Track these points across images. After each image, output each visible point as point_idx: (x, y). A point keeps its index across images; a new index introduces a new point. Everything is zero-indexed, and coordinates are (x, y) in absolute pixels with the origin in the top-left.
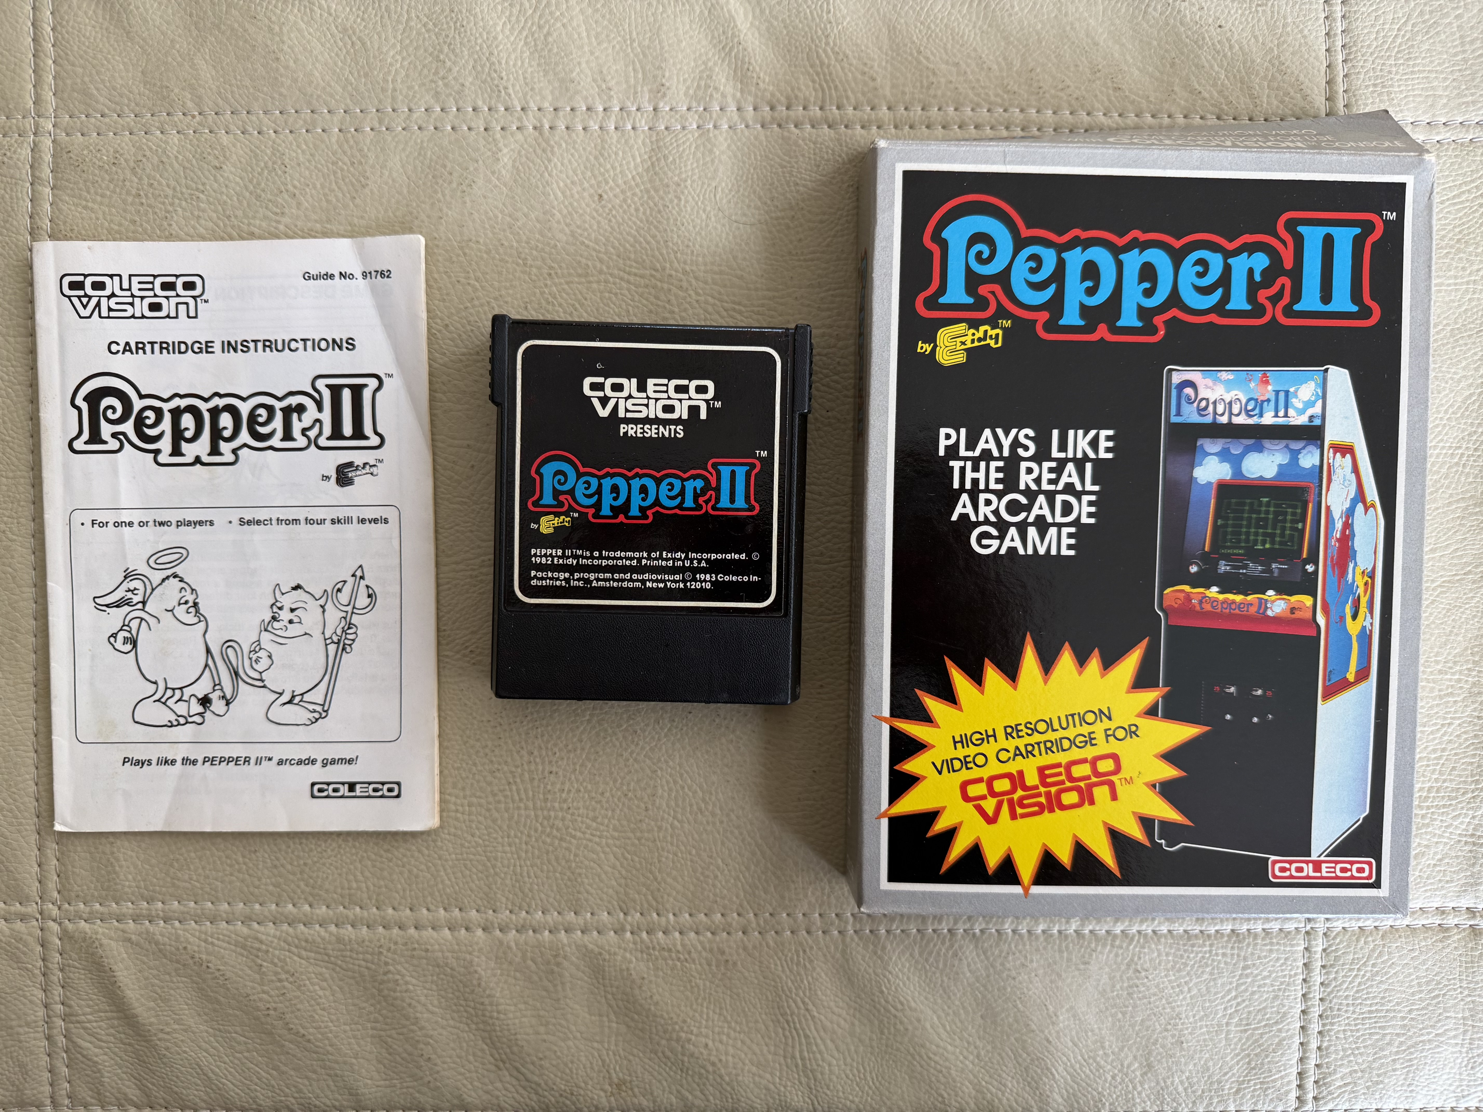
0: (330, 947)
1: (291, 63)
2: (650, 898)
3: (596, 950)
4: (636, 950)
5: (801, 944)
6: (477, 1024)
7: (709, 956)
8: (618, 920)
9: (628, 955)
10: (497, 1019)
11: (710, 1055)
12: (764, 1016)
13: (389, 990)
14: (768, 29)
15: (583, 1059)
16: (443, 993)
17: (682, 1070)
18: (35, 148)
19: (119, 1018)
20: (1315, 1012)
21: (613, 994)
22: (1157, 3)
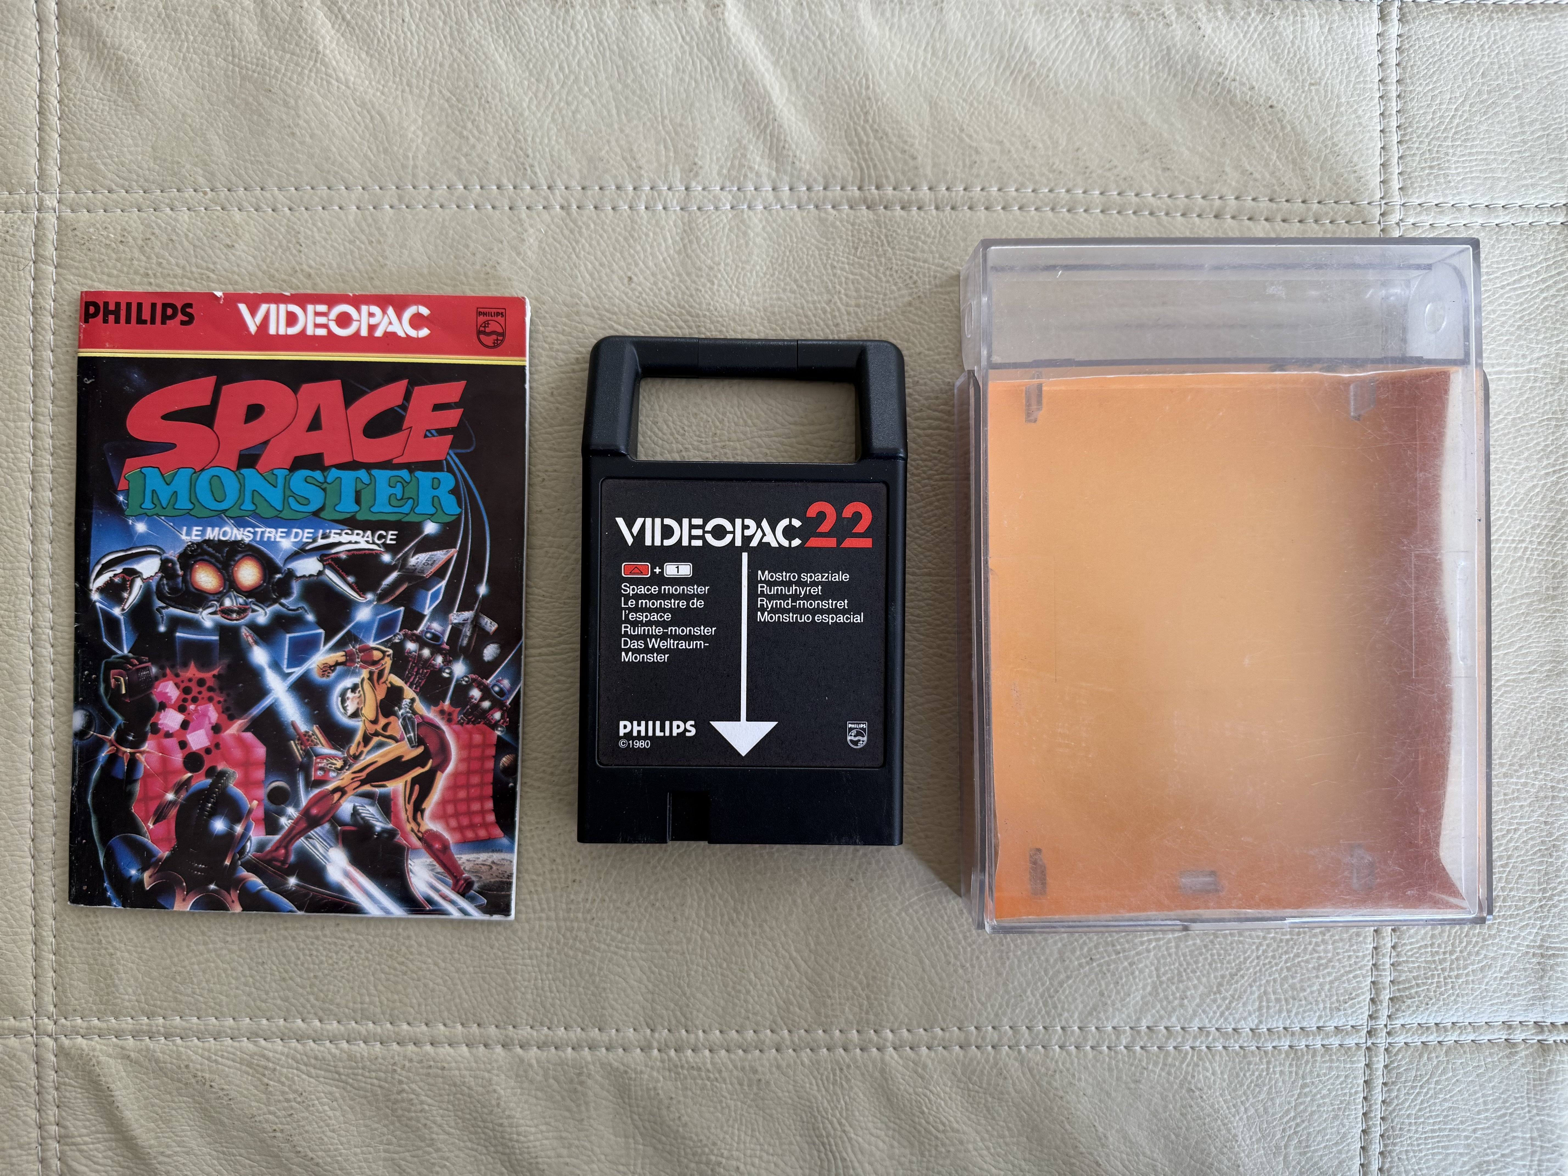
0: (340, 1064)
1: (308, 139)
2: (679, 1014)
3: (622, 1068)
4: (664, 1068)
5: (837, 1062)
6: (495, 1146)
7: (741, 1075)
8: (645, 1038)
9: (655, 1074)
10: (517, 1141)
12: (798, 1138)
13: (403, 1110)
14: (805, 106)
16: (460, 1113)
18: (39, 225)
19: (117, 1140)
21: (639, 1115)
22: (1206, 82)
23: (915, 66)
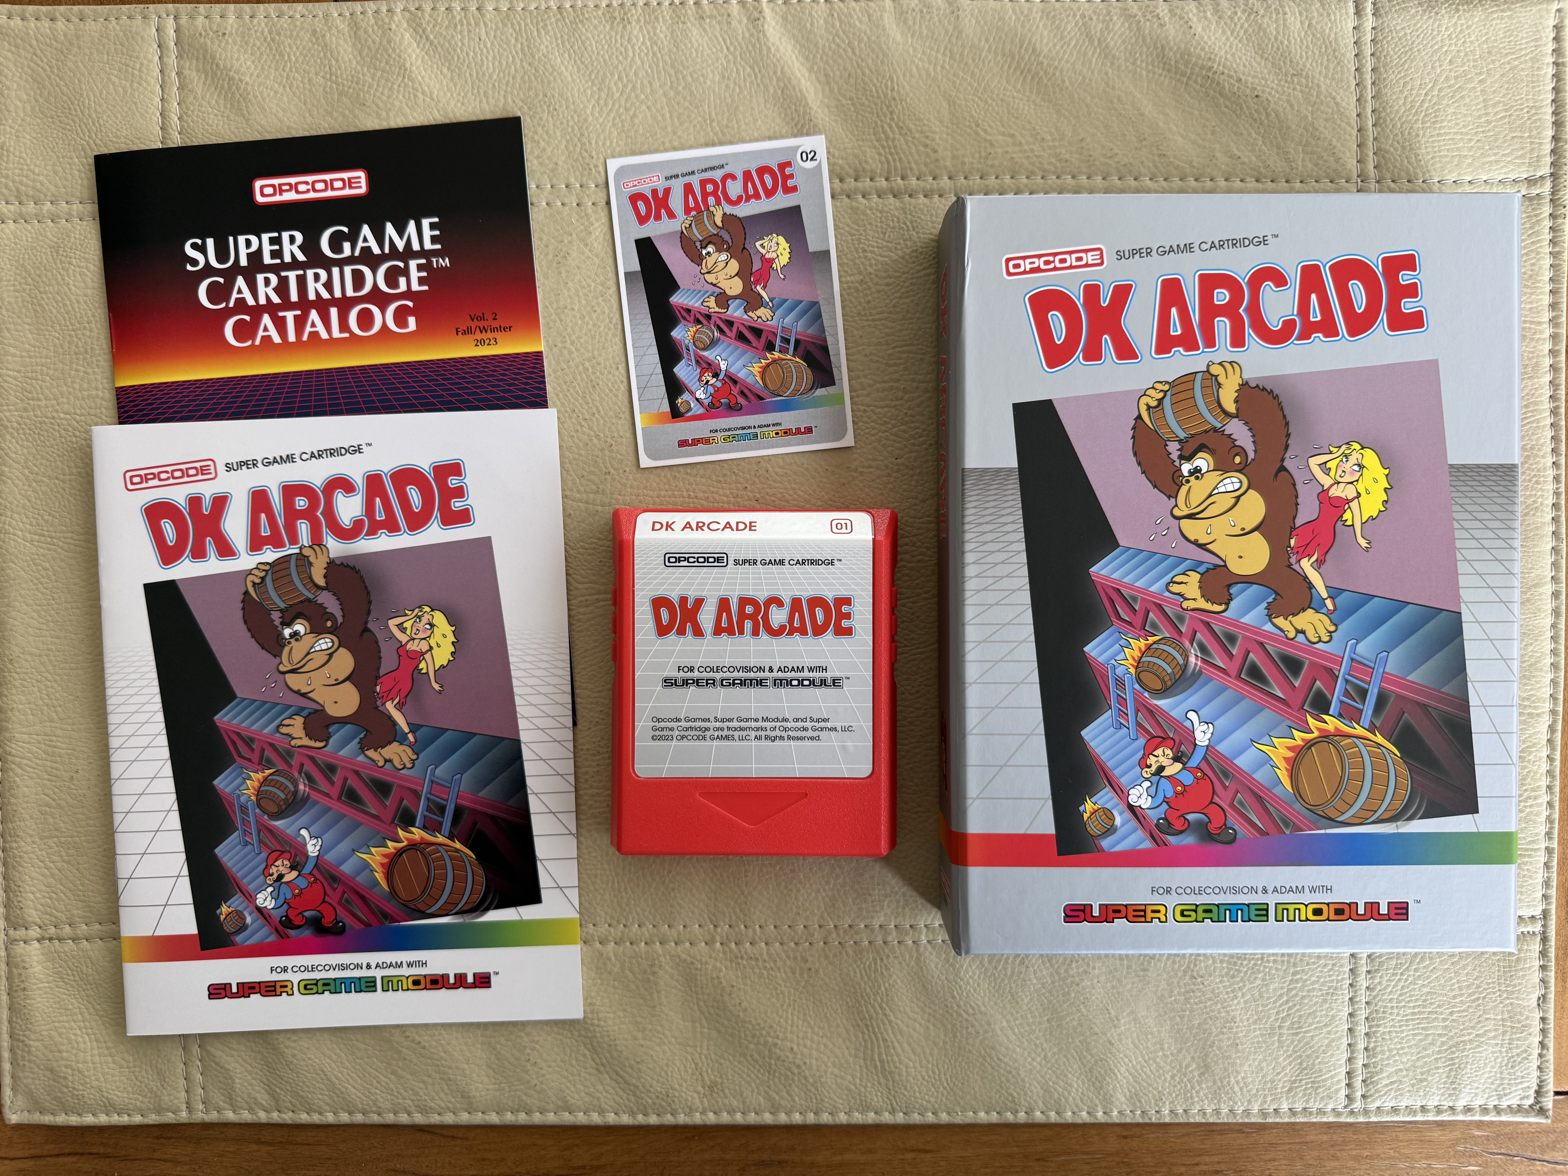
2: (738, 911)
3: (689, 959)
4: (726, 959)
5: (878, 953)
6: (579, 1030)
7: (793, 964)
8: (709, 932)
9: (718, 964)
10: (598, 1026)
11: (795, 1058)
12: (845, 1021)
14: (837, 107)
15: (678, 1062)
17: (769, 1072)
20: (1362, 1014)
21: (705, 1002)
22: (1198, 76)
23: (934, 70)
